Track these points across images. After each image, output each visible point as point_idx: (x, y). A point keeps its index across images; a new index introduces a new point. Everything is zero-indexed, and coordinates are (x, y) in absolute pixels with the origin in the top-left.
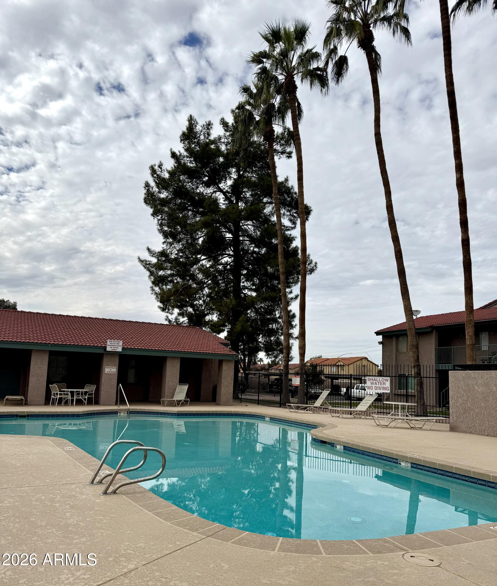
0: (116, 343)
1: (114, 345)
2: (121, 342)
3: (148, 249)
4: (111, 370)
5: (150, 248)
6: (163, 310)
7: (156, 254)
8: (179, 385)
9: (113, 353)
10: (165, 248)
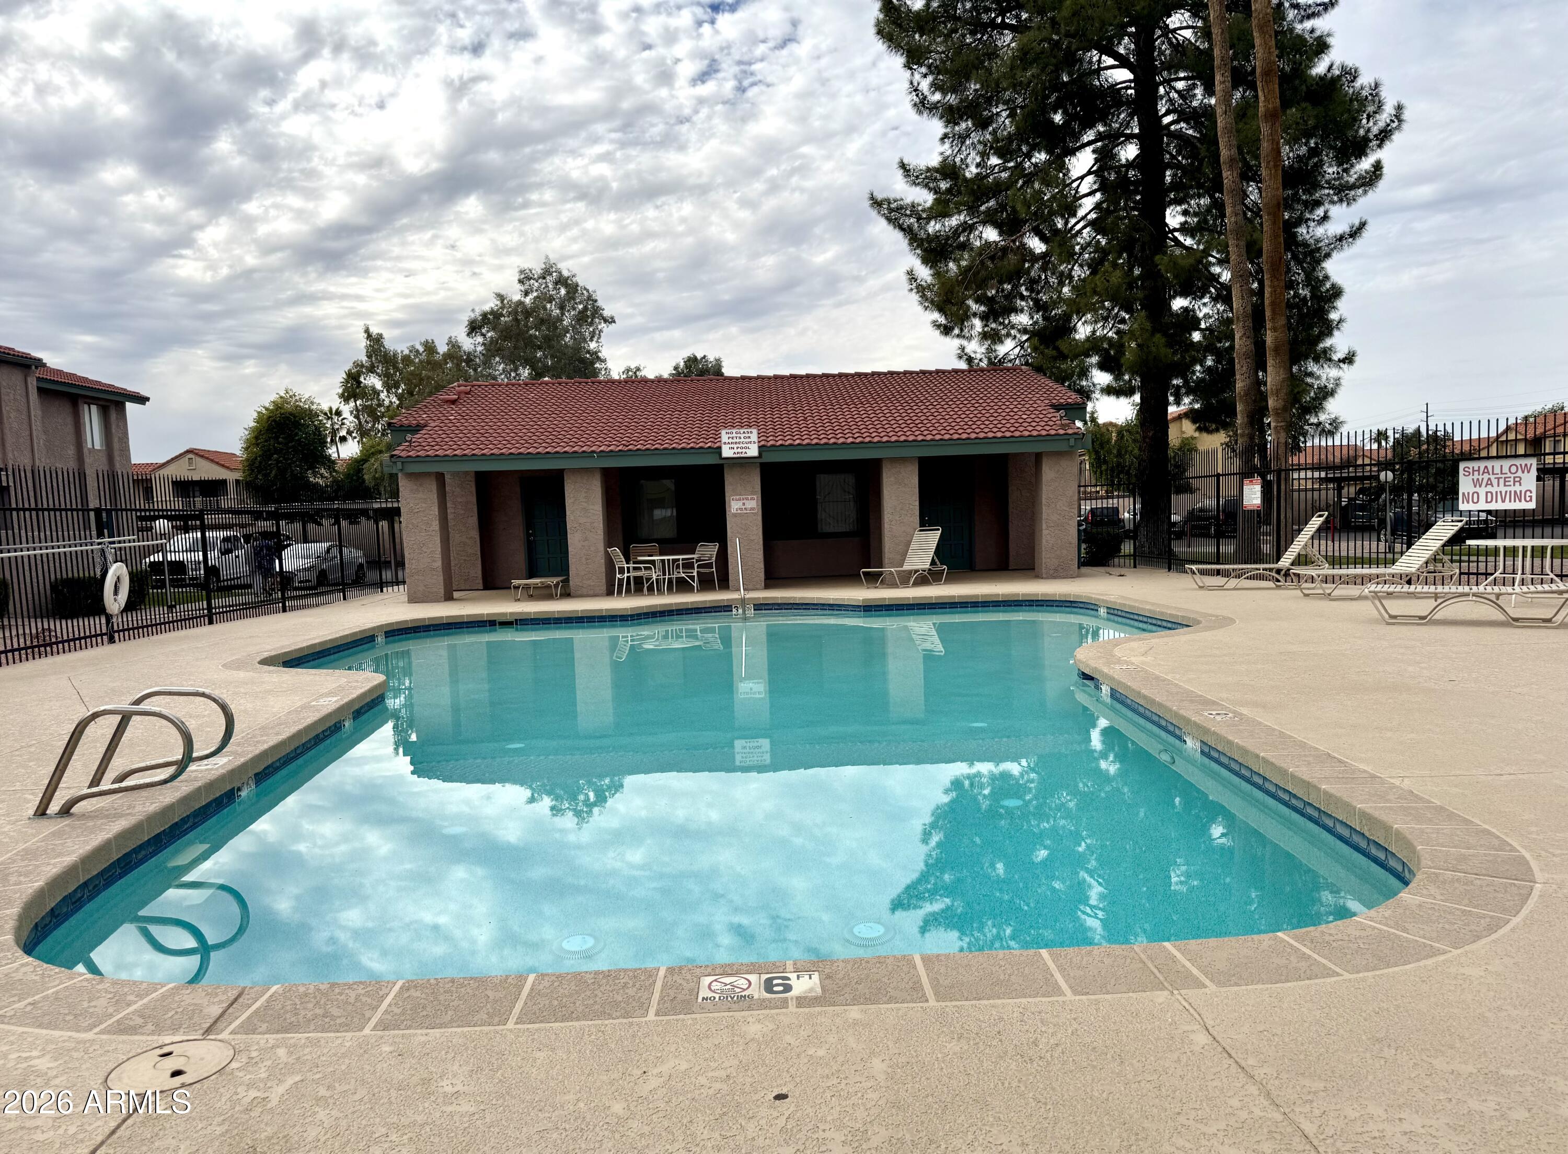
0: (742, 436)
1: (738, 440)
2: (755, 431)
3: (903, 166)
4: (744, 504)
5: (906, 161)
6: (946, 330)
7: (923, 176)
8: (921, 531)
9: (735, 461)
10: (949, 152)
